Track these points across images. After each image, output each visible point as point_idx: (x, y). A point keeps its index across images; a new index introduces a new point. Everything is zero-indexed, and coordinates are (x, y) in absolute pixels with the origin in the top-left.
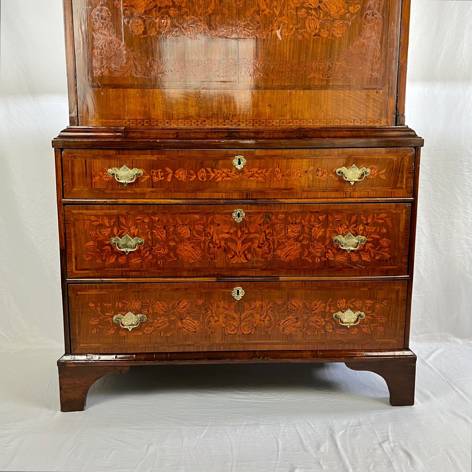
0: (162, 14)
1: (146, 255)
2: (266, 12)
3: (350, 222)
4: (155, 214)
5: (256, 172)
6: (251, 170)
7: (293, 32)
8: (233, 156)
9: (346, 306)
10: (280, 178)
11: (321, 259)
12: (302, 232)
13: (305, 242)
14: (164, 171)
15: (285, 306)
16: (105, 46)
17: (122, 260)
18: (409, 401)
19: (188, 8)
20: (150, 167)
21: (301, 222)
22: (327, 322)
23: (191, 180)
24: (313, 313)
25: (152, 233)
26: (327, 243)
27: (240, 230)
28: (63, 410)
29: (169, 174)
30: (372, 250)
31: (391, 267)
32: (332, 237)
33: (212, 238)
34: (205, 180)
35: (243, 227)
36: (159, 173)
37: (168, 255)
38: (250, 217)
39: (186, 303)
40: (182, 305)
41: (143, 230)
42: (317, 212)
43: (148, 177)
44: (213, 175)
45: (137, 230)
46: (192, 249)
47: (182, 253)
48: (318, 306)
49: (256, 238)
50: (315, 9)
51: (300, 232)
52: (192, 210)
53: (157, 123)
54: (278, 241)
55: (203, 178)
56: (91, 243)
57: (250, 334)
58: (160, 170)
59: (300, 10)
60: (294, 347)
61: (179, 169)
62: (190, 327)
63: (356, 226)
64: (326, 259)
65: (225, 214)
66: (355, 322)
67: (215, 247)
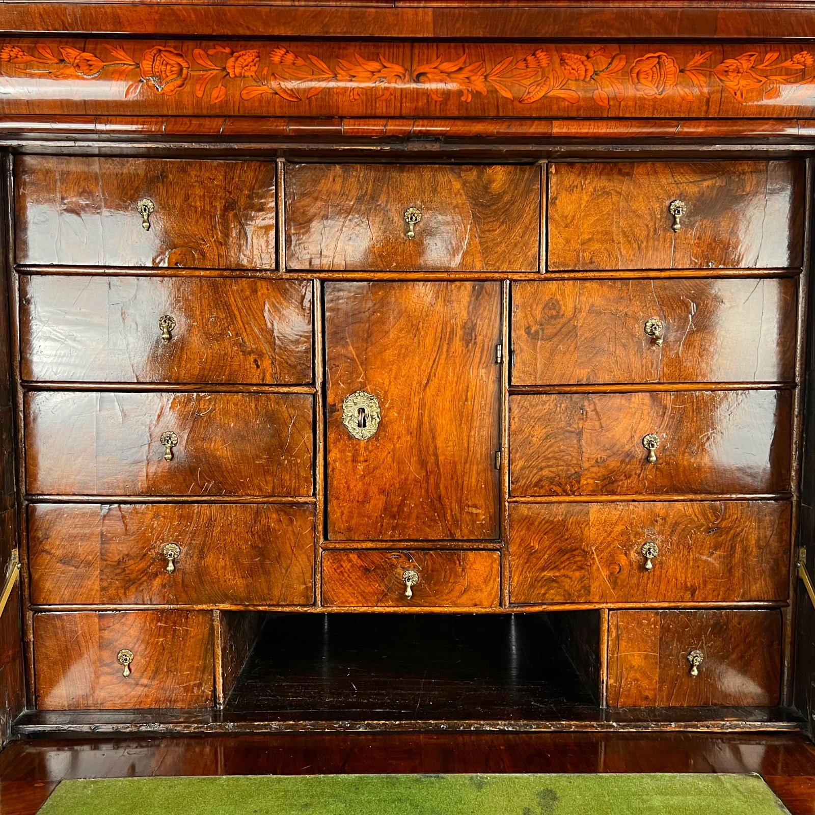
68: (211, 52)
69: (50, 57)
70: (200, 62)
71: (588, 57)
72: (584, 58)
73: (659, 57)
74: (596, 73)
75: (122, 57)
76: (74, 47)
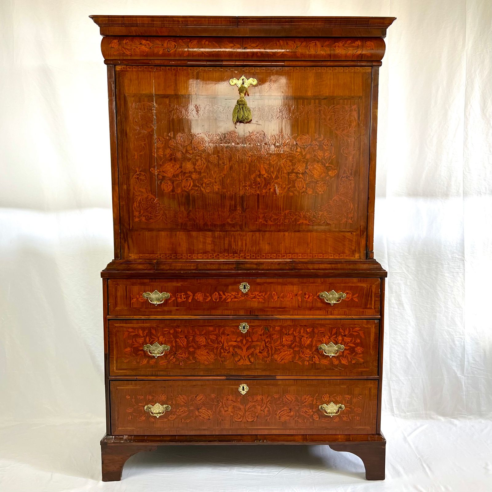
0: (187, 177)
1: (171, 358)
2: (265, 176)
3: (331, 334)
4: (178, 327)
5: (258, 295)
6: (253, 293)
7: (285, 190)
8: (240, 283)
9: (329, 400)
10: (276, 300)
11: (309, 363)
12: (294, 341)
13: (297, 349)
14: (186, 294)
15: (281, 400)
16: (143, 200)
17: (152, 362)
18: (381, 477)
19: (206, 172)
20: (175, 292)
21: (293, 333)
22: (314, 412)
23: (207, 301)
24: (303, 405)
25: (176, 342)
26: (314, 350)
27: (245, 339)
28: (104, 480)
29: (190, 296)
30: (349, 356)
31: (364, 369)
32: (318, 345)
33: (223, 346)
34: (218, 301)
35: (248, 336)
36: (182, 296)
37: (188, 358)
38: (253, 329)
39: (202, 397)
40: (199, 398)
41: (169, 339)
42: (305, 326)
43: (173, 299)
44: (224, 297)
45: (164, 339)
46: (207, 354)
47: (199, 357)
48: (307, 400)
49: (257, 345)
50: (303, 174)
51: (292, 341)
52: (207, 323)
53: (182, 256)
54: (275, 348)
55: (216, 299)
56: (128, 349)
57: (253, 421)
58: (183, 293)
59: (291, 174)
60: (288, 432)
61: (198, 293)
62: (205, 415)
63: (336, 337)
64: (313, 362)
65: (233, 326)
66: (337, 413)
67: (225, 352)
68: (184, 41)
69: (137, 42)
70: (181, 44)
71: (295, 42)
72: (294, 42)
73: (316, 42)
74: (297, 47)
75: (158, 42)
76: (144, 39)
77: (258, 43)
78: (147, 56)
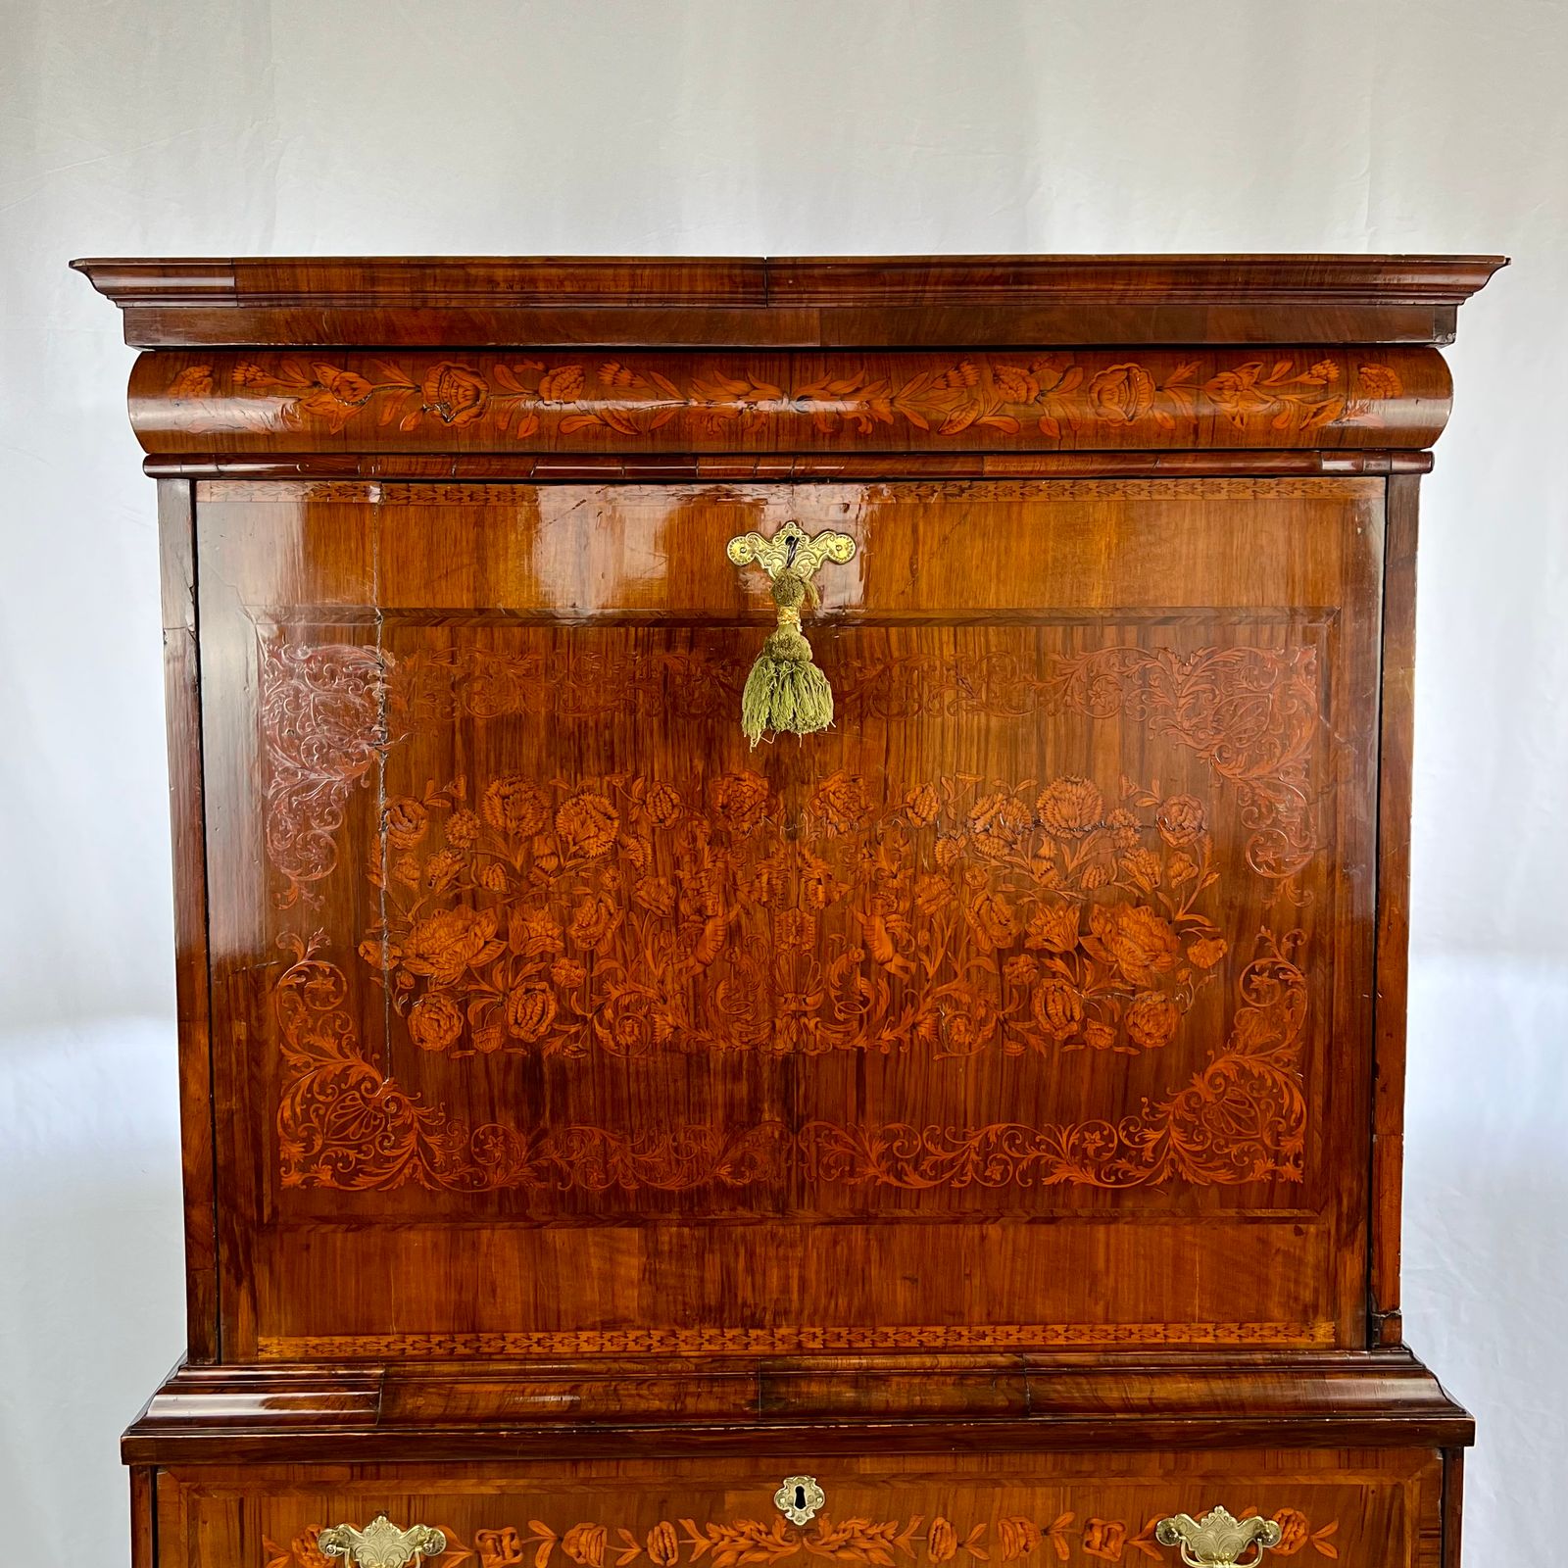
0: (528, 978)
2: (891, 968)
5: (862, 1531)
6: (842, 1526)
7: (988, 1031)
8: (779, 1479)
10: (951, 1554)
14: (524, 1532)
16: (323, 1086)
19: (619, 954)
20: (469, 1525)
23: (621, 1562)
29: (540, 1543)
34: (672, 1561)
36: (506, 1541)
43: (464, 1555)
44: (703, 1544)
50: (1065, 956)
53: (501, 1344)
55: (667, 1555)
58: (510, 1530)
59: (1012, 959)
61: (579, 1526)
68: (518, 369)
69: (298, 377)
70: (503, 382)
71: (1031, 371)
72: (1026, 372)
73: (1128, 370)
74: (1042, 393)
75: (398, 377)
76: (332, 364)
77: (860, 376)
78: (345, 435)
